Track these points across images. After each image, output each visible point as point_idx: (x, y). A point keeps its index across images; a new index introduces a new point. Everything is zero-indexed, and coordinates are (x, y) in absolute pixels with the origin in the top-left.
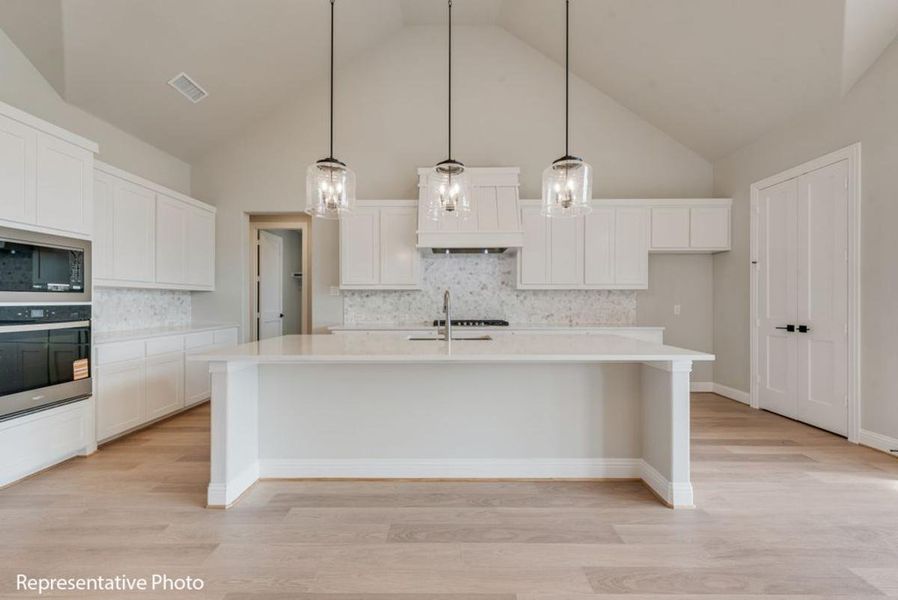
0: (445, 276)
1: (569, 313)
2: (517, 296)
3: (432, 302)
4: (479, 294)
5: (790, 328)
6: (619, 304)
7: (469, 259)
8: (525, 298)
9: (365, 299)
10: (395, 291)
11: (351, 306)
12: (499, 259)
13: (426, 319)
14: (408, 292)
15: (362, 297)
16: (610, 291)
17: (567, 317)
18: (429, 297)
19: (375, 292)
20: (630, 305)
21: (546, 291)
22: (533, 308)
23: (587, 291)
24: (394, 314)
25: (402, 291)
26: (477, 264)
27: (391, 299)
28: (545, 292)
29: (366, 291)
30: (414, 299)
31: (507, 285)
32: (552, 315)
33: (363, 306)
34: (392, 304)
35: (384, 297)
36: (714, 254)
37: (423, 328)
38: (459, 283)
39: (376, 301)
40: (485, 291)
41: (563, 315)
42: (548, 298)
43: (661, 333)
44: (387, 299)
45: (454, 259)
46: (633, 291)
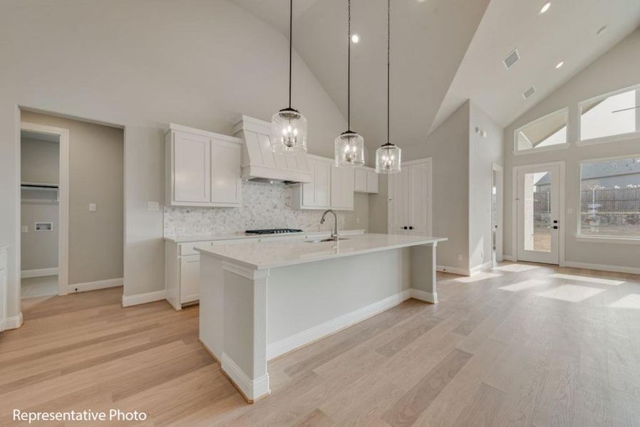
0: (251, 198)
2: (294, 213)
3: (242, 217)
4: (272, 212)
5: (406, 228)
7: (266, 187)
9: (186, 214)
10: (213, 208)
11: (171, 220)
12: (284, 188)
13: (237, 230)
14: (224, 209)
15: (182, 212)
18: (239, 213)
19: (195, 209)
21: (308, 210)
24: (212, 226)
25: (219, 208)
26: (271, 191)
27: (210, 214)
29: (186, 207)
30: (228, 215)
31: (288, 206)
33: (183, 220)
34: (210, 218)
35: (203, 213)
36: (370, 194)
37: (235, 237)
38: (260, 203)
39: (196, 216)
40: (275, 209)
44: (206, 215)
45: (257, 186)
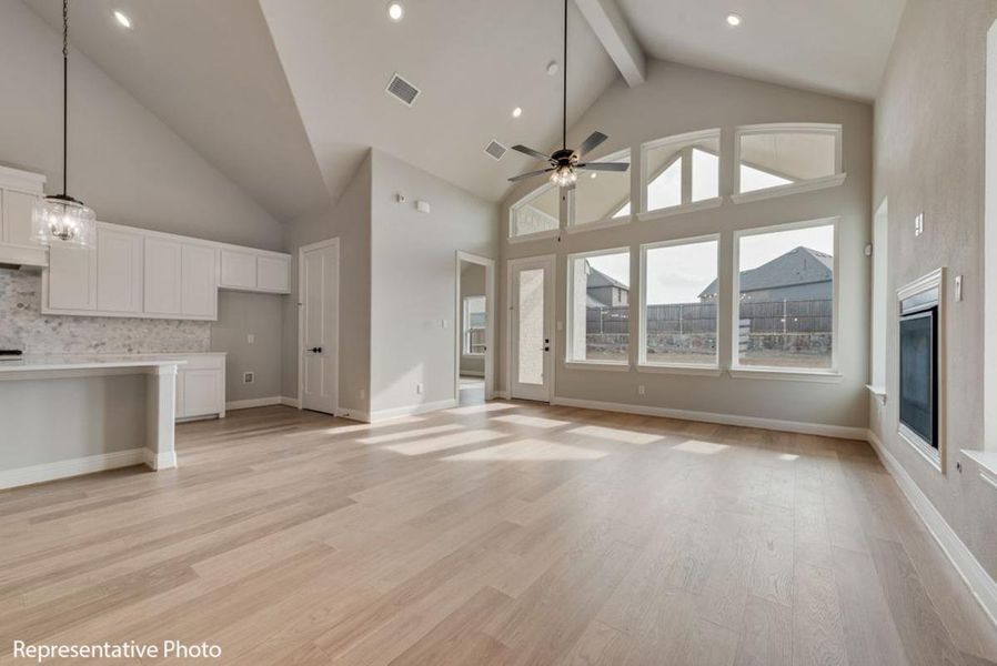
1: (127, 342)
2: (46, 322)
5: (315, 350)
6: (192, 333)
8: (60, 324)
12: (11, 276)
16: (181, 321)
17: (124, 346)
20: (204, 335)
22: (74, 336)
23: (152, 320)
28: (93, 319)
31: (26, 309)
32: (103, 344)
36: (282, 295)
41: (120, 344)
42: (97, 325)
43: (224, 358)
46: (206, 322)
